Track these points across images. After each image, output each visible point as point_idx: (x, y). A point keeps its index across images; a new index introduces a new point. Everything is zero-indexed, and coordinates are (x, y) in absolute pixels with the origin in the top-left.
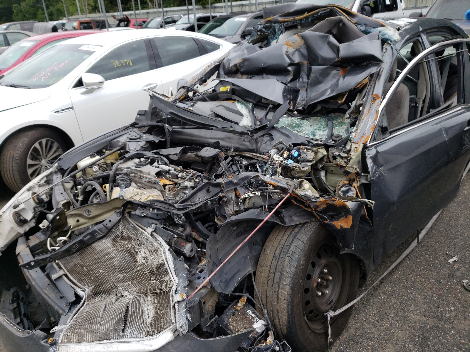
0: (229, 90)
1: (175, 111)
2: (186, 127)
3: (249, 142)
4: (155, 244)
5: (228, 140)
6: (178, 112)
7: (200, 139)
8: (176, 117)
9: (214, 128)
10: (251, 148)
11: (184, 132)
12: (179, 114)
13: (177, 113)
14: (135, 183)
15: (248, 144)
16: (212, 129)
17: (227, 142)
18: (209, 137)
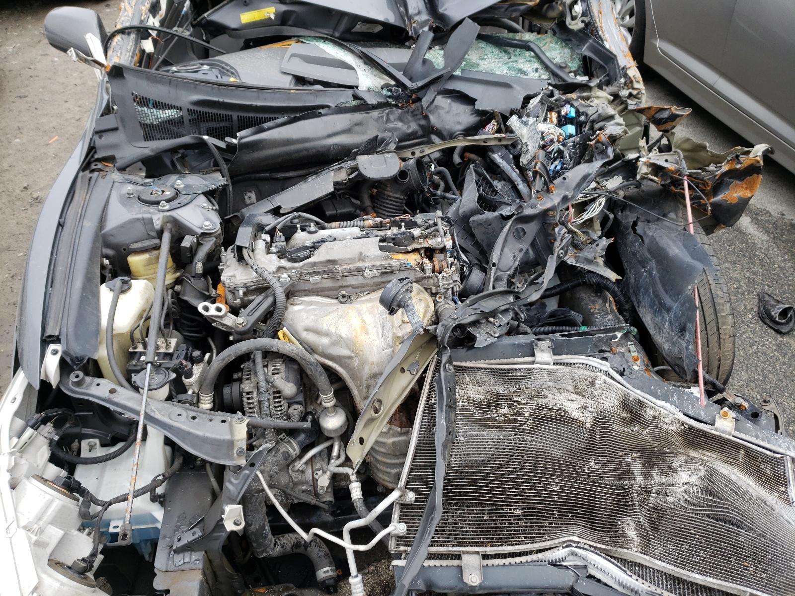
0: (272, 17)
1: (207, 94)
2: (266, 125)
3: (400, 119)
4: (580, 373)
5: (357, 128)
6: (217, 96)
7: (307, 145)
8: (215, 111)
9: (323, 111)
10: (410, 131)
11: (265, 140)
12: (227, 100)
13: (216, 99)
14: (317, 295)
15: (399, 125)
16: (320, 115)
17: (358, 133)
18: (325, 133)
